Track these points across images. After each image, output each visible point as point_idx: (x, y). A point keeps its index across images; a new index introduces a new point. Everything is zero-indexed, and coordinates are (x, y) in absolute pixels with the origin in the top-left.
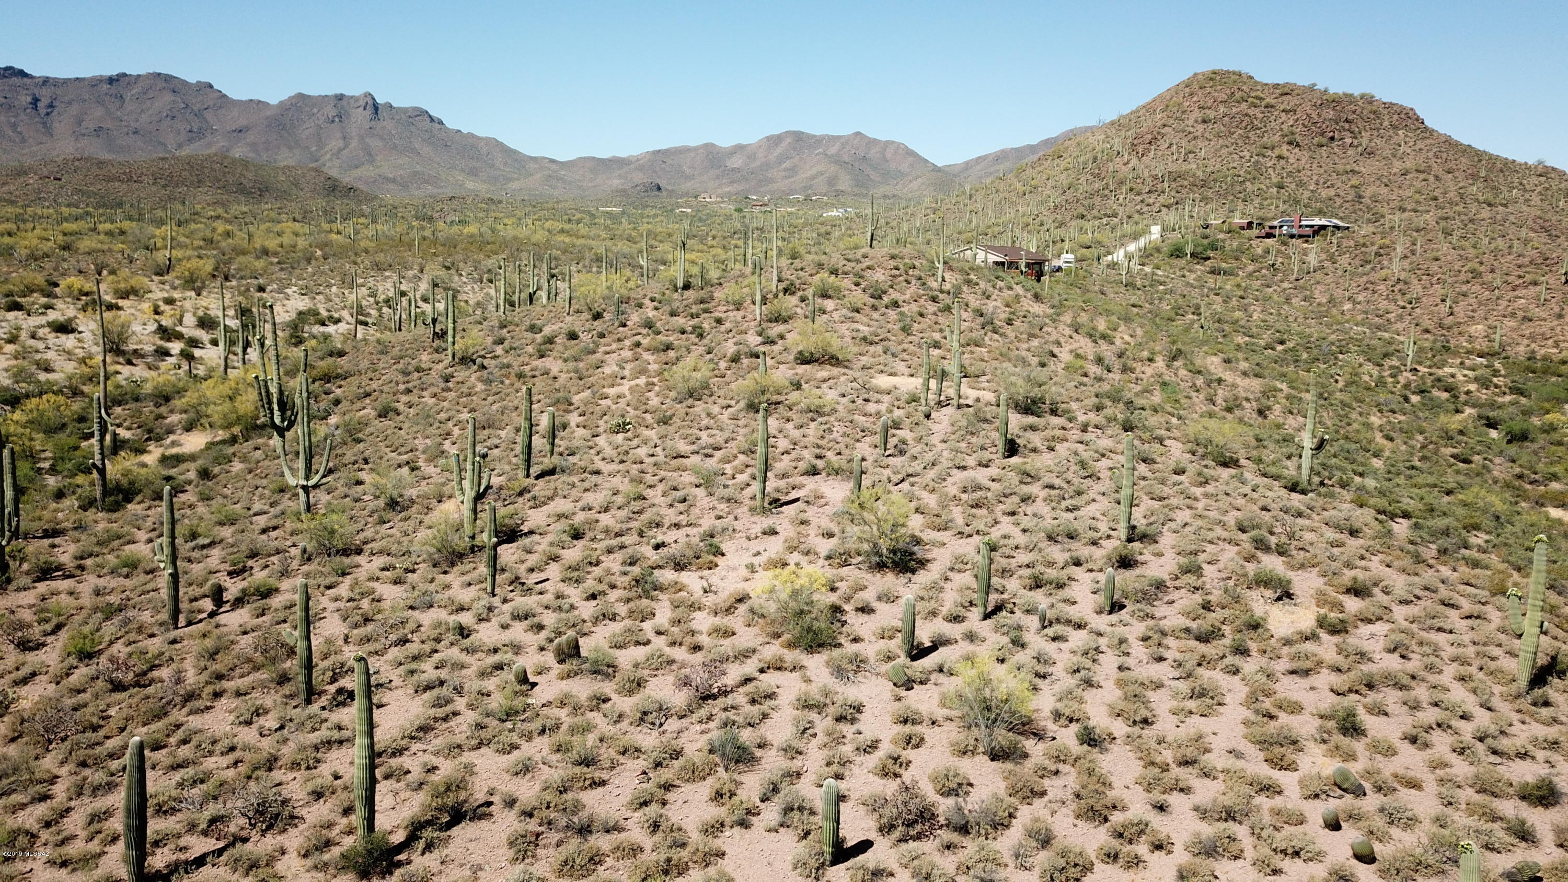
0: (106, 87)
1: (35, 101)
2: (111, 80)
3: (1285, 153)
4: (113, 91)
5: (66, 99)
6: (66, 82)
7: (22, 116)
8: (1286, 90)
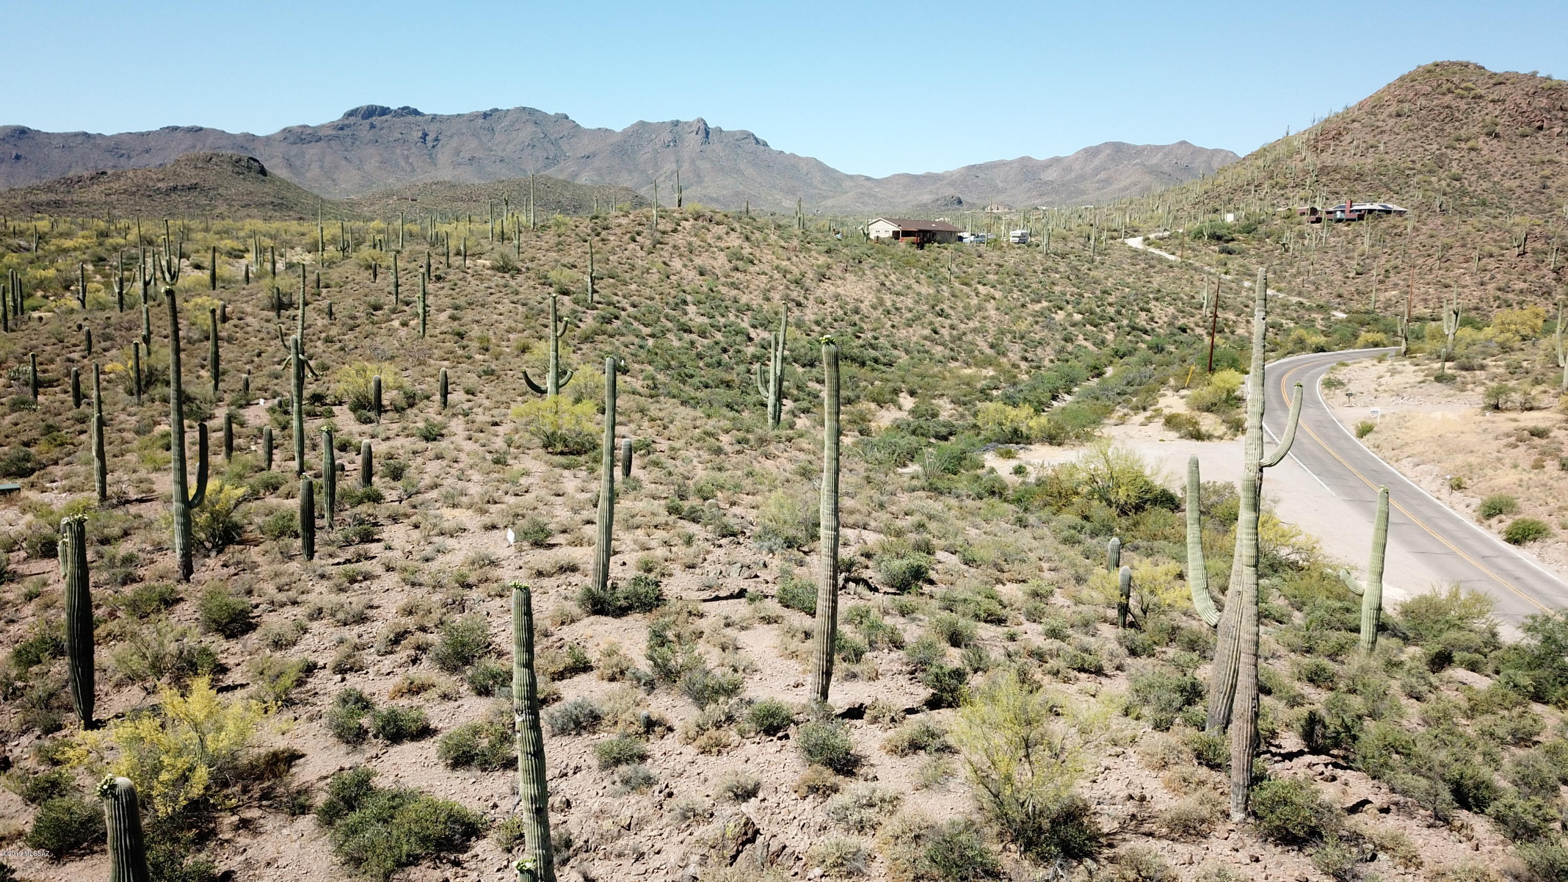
0: (481, 121)
1: (425, 135)
2: (485, 115)
3: (1480, 144)
4: (486, 125)
5: (449, 133)
6: (449, 118)
7: (414, 150)
8: (1501, 79)
